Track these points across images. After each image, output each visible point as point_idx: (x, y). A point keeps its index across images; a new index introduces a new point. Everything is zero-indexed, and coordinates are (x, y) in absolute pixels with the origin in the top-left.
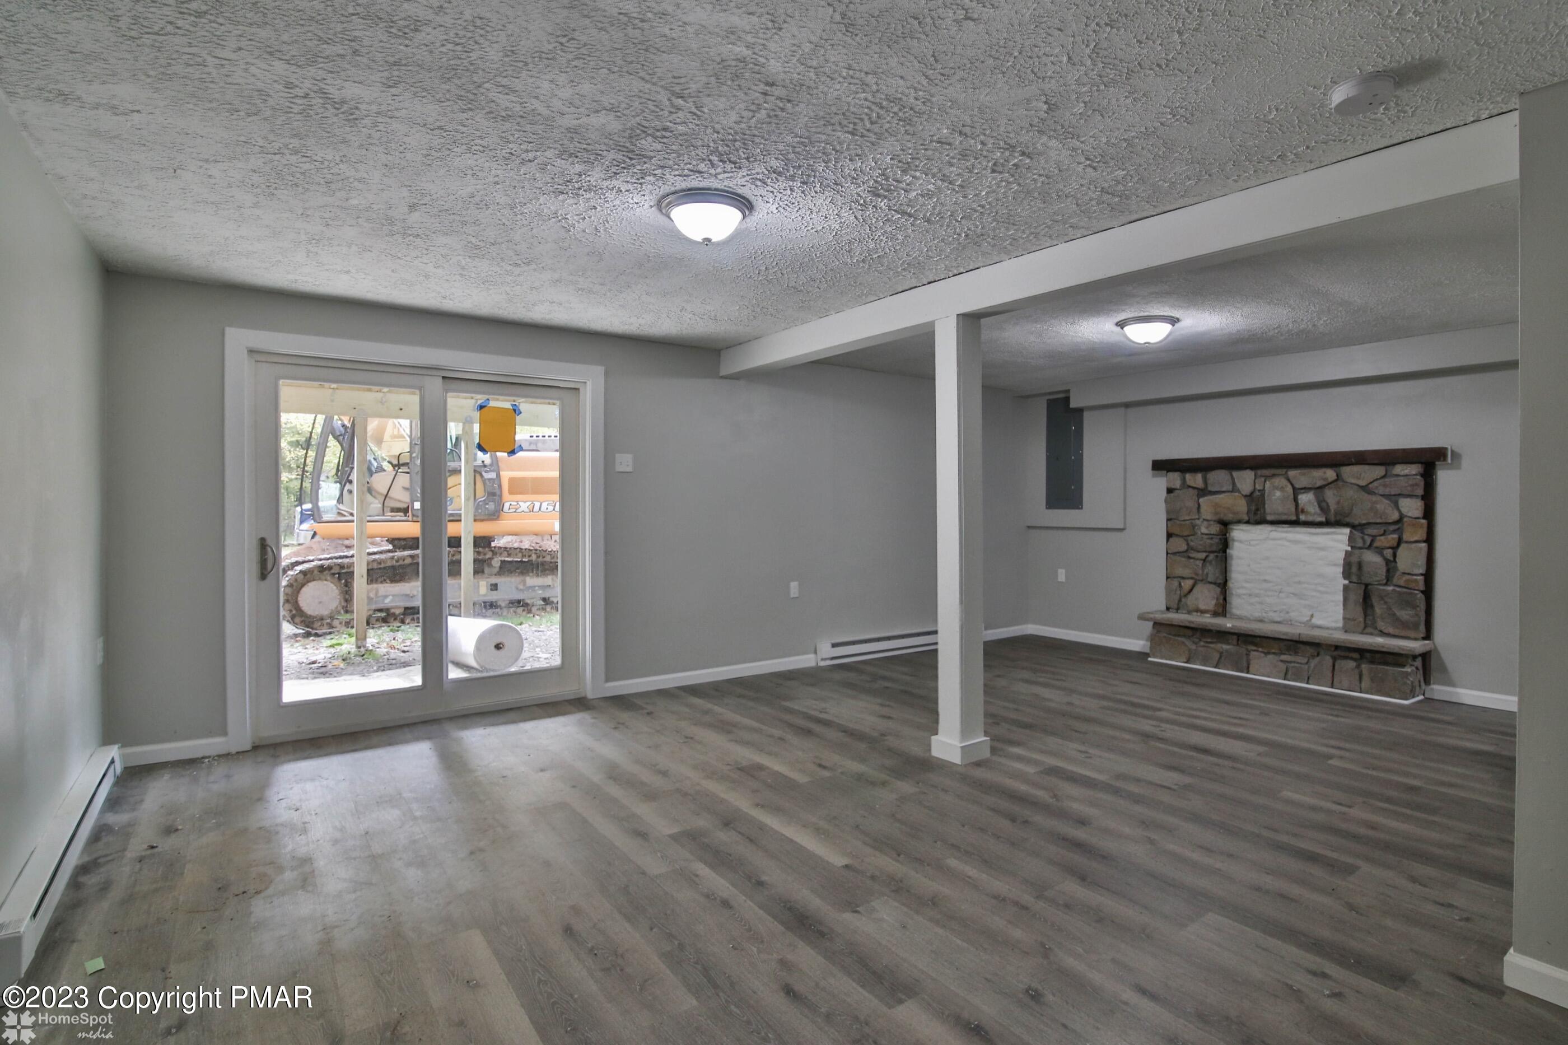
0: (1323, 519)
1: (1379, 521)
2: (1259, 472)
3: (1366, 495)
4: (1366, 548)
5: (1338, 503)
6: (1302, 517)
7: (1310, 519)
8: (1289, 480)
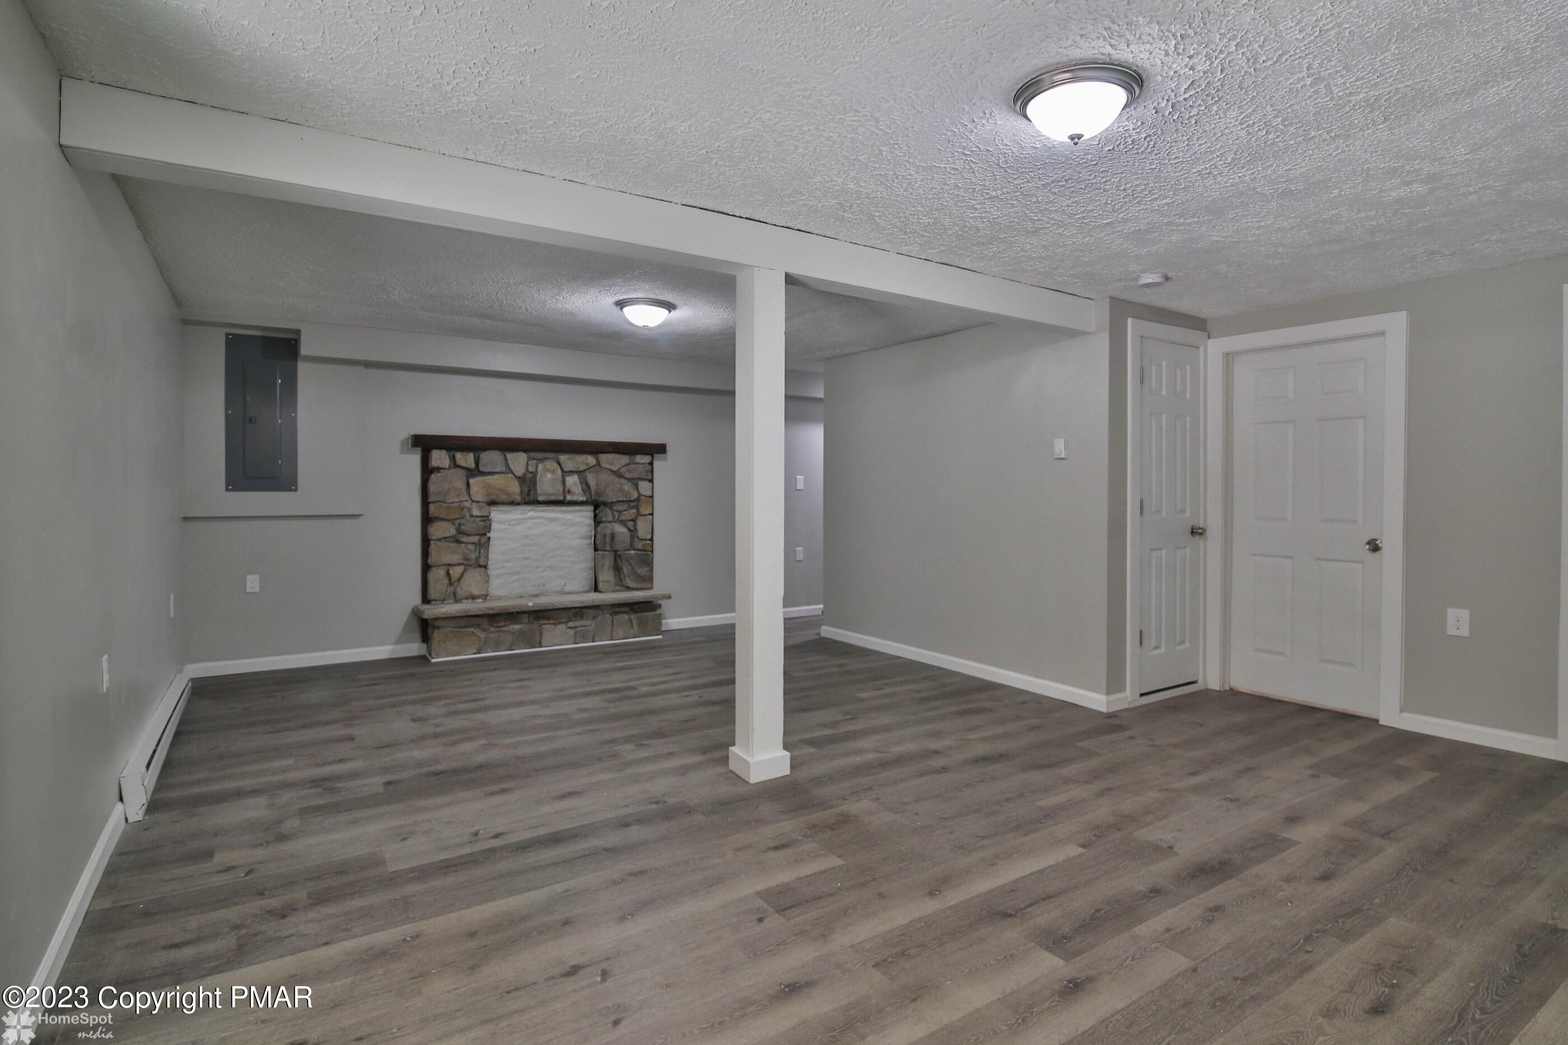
0: (584, 499)
1: (625, 499)
2: (532, 455)
3: (617, 478)
4: (615, 522)
5: (597, 485)
6: (569, 498)
7: (575, 498)
8: (559, 464)
